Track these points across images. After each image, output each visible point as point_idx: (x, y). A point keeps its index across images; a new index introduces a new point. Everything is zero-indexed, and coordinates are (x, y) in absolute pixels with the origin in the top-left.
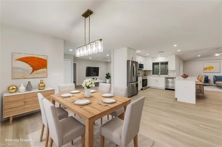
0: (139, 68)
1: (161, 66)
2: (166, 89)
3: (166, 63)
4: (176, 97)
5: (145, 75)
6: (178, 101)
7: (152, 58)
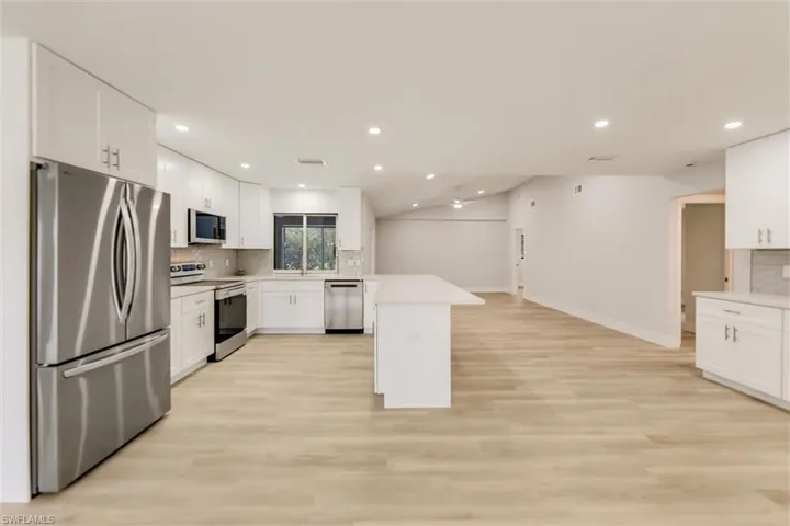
0: (198, 236)
1: (307, 232)
2: (329, 332)
3: (329, 221)
4: (378, 390)
5: (239, 273)
6: (386, 406)
7: (274, 191)
